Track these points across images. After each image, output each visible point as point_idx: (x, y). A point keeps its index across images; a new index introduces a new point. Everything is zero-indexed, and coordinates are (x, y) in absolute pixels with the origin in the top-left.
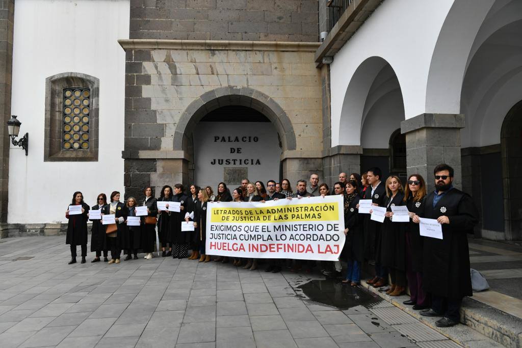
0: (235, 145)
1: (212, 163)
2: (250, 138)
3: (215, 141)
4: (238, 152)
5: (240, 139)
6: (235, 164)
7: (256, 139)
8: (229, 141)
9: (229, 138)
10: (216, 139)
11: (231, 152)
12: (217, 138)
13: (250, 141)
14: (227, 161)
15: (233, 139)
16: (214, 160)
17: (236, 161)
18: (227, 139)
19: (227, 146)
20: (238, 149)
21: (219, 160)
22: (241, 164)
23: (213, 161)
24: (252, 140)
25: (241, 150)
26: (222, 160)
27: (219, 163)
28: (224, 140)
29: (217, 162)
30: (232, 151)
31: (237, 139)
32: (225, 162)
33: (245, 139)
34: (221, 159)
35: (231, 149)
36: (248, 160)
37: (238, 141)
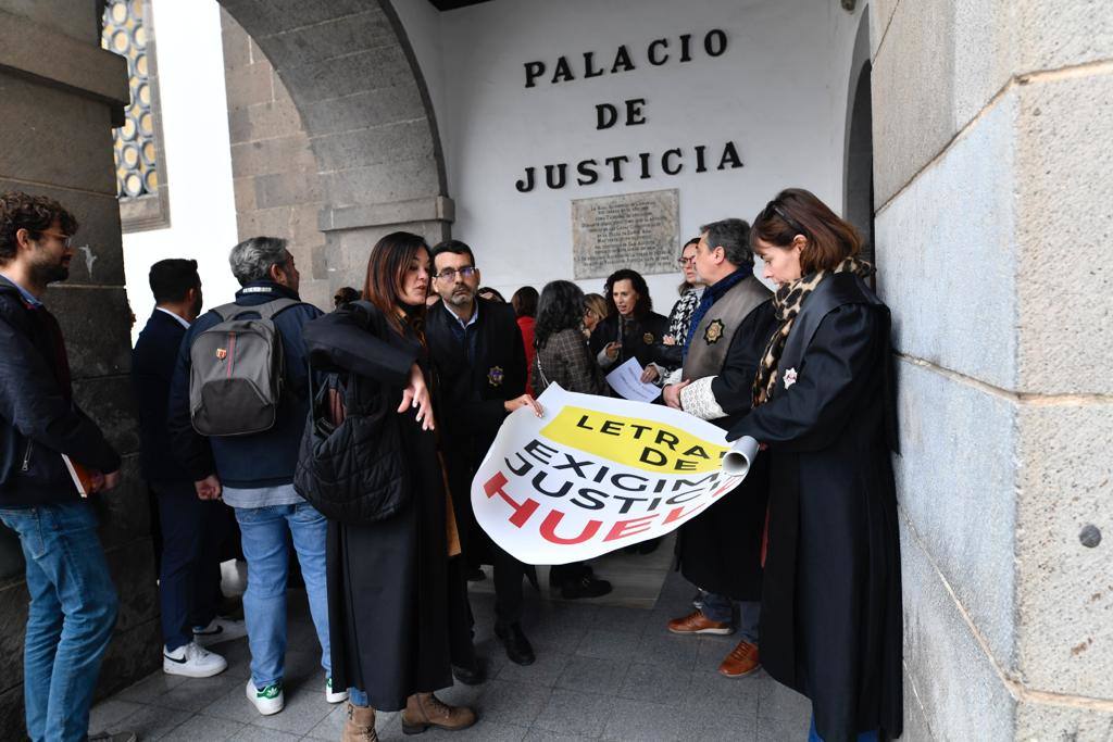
0: (616, 89)
1: (520, 185)
2: (685, 39)
3: (530, 84)
4: (630, 122)
5: (638, 55)
6: (618, 178)
7: (717, 42)
8: (589, 74)
9: (588, 56)
10: (533, 72)
11: (601, 126)
12: (536, 69)
13: (686, 57)
14: (581, 168)
15: (604, 60)
16: (530, 171)
17: (622, 163)
18: (577, 67)
19: (584, 95)
20: (630, 104)
21: (549, 169)
22: (645, 175)
23: (524, 177)
24: (697, 47)
25: (646, 111)
26: (563, 167)
27: (550, 184)
28: (564, 70)
29: (541, 176)
30: (605, 117)
31: (624, 60)
32: (573, 174)
33: (660, 52)
34: (555, 162)
35: (600, 108)
36: (678, 152)
37: (629, 66)
